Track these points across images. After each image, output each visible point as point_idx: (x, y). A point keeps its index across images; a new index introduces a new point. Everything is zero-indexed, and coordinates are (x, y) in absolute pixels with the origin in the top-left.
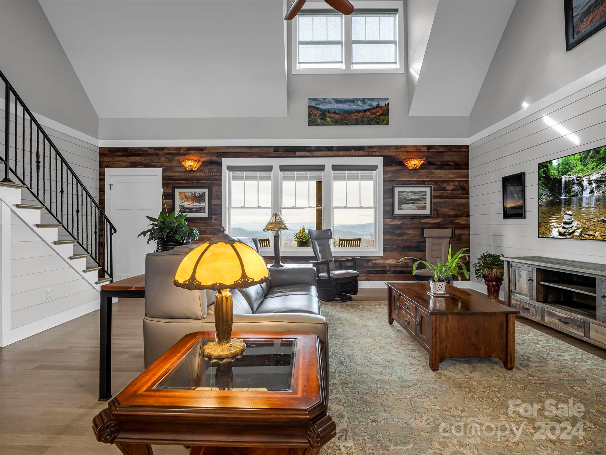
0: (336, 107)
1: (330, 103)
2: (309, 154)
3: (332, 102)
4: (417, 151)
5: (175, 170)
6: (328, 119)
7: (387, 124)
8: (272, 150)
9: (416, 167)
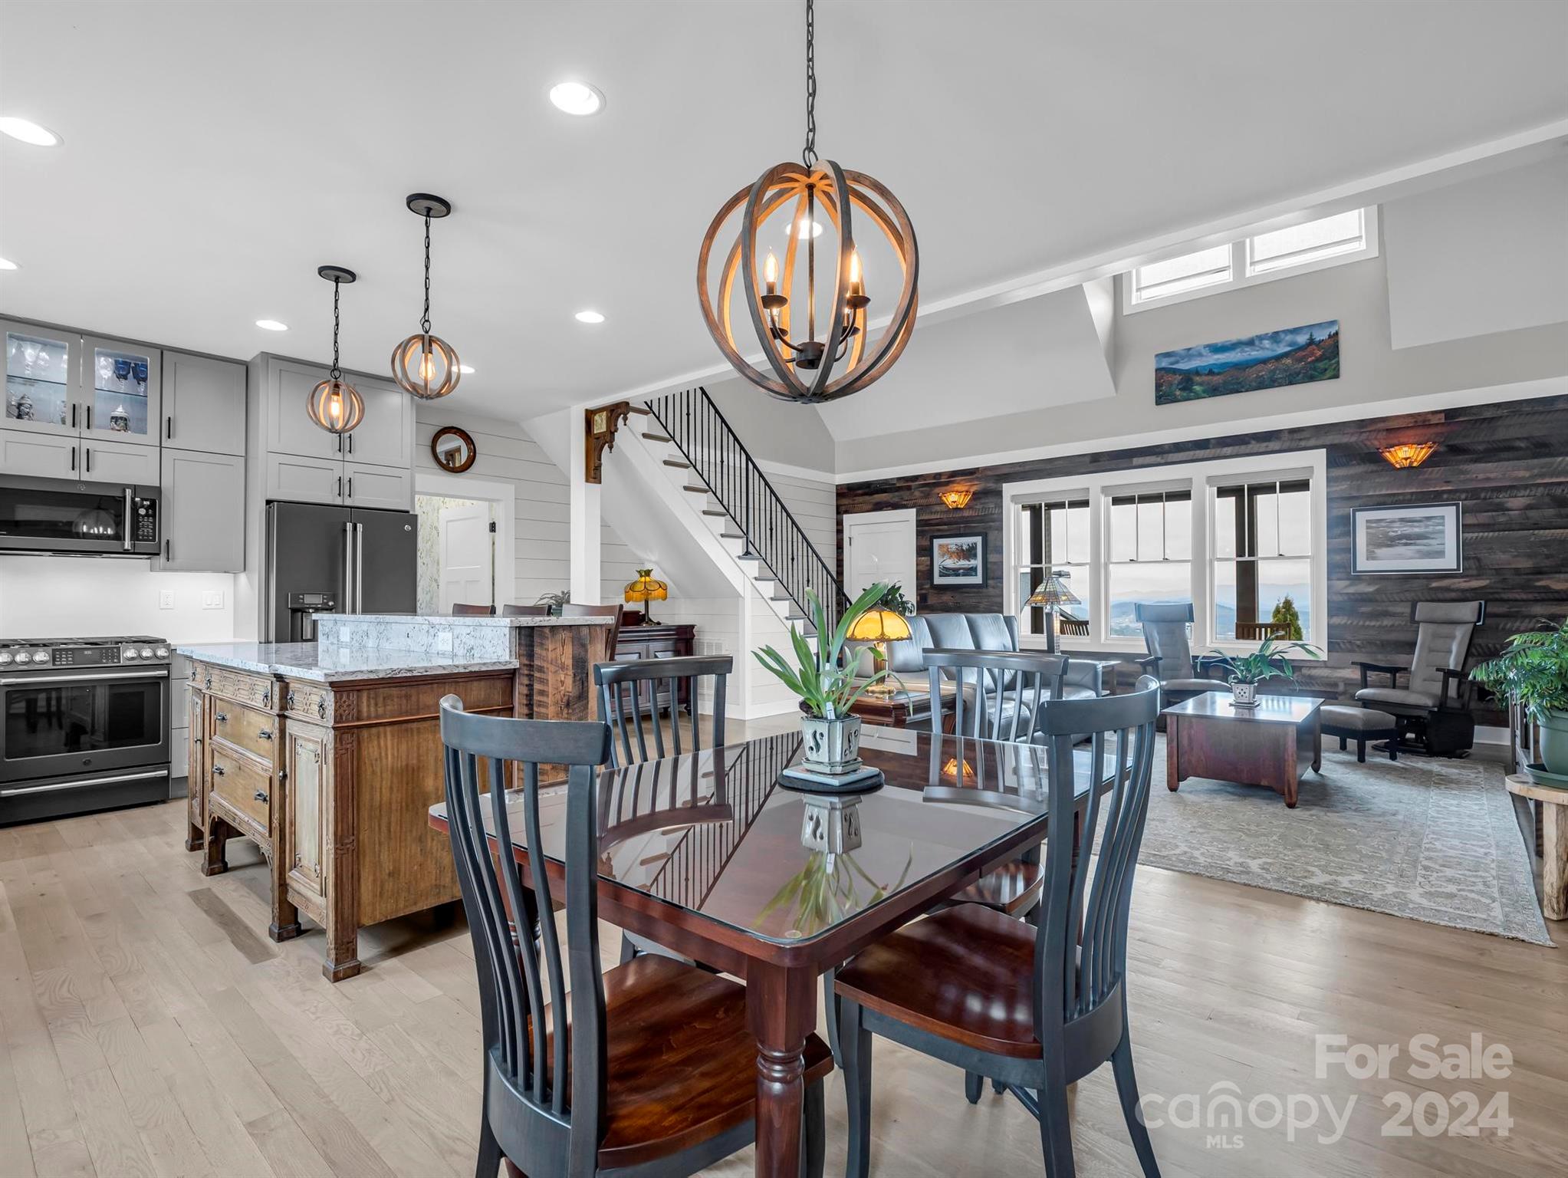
0: (1212, 362)
1: (1200, 355)
2: (1159, 459)
3: (1205, 354)
4: (1416, 425)
5: (933, 510)
6: (1197, 388)
7: (1336, 376)
8: (1087, 459)
9: (1411, 463)
